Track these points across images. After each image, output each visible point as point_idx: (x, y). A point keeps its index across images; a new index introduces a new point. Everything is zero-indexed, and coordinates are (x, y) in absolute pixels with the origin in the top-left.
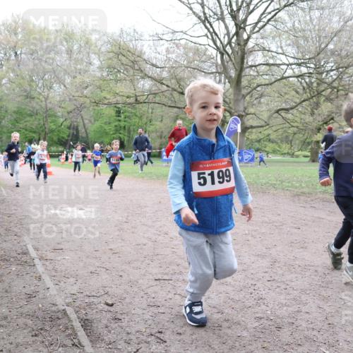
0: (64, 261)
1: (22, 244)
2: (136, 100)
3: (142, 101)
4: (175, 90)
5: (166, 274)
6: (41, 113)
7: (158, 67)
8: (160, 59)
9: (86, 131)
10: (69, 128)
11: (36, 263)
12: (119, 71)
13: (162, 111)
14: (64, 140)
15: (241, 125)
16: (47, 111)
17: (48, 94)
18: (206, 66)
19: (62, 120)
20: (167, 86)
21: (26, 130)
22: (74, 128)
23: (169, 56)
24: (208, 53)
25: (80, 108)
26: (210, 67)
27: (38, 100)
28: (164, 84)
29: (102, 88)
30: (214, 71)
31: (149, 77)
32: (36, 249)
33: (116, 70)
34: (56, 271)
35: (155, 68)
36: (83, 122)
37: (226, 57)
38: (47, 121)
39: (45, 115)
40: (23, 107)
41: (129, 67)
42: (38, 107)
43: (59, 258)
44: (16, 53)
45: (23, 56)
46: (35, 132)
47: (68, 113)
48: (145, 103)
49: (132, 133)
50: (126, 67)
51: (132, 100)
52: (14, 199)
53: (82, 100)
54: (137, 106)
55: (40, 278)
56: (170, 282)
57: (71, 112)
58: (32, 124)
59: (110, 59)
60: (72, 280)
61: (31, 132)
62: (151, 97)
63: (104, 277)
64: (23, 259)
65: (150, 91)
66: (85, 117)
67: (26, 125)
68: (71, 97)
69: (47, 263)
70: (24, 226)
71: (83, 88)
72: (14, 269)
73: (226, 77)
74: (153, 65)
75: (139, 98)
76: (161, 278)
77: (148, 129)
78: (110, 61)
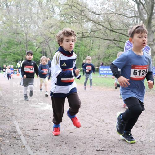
0: (39, 137)
1: (12, 126)
2: (83, 35)
3: (86, 36)
4: (108, 29)
5: (104, 147)
6: (24, 43)
7: (97, 14)
8: (98, 9)
9: (51, 55)
10: (41, 53)
11: (21, 138)
12: (72, 17)
13: (100, 42)
14: (37, 60)
15: (151, 51)
16: (27, 42)
17: (27, 31)
18: (127, 13)
19: (36, 48)
20: (103, 26)
21: (14, 54)
22: (44, 53)
23: (103, 6)
24: (129, 4)
25: (47, 40)
26: (130, 13)
27: (21, 35)
28: (101, 25)
29: (62, 28)
30: (133, 15)
31: (91, 20)
32: (22, 129)
33: (70, 16)
34: (34, 144)
35: (94, 15)
36: (50, 49)
37: (141, 6)
38: (27, 48)
39: (26, 44)
40: (12, 39)
41: (78, 14)
42: (21, 40)
43: (36, 135)
44: (7, 5)
45: (11, 7)
46: (19, 55)
47: (40, 43)
48: (88, 37)
49: (80, 56)
50: (76, 14)
51: (81, 35)
52: (7, 97)
53: (49, 35)
54: (83, 39)
55: (24, 148)
56: (106, 152)
57: (42, 43)
58: (18, 50)
59: (66, 9)
60: (44, 149)
61: (17, 55)
62: (92, 33)
63: (64, 148)
64: (13, 136)
65: (92, 29)
66: (50, 46)
67: (14, 51)
68: (42, 33)
69: (29, 138)
70: (14, 114)
71: (50, 28)
72: (8, 142)
73: (141, 20)
74: (93, 13)
75: (84, 34)
76: (100, 149)
77: (90, 53)
78: (66, 10)
